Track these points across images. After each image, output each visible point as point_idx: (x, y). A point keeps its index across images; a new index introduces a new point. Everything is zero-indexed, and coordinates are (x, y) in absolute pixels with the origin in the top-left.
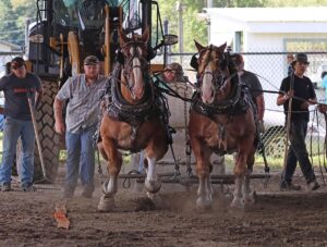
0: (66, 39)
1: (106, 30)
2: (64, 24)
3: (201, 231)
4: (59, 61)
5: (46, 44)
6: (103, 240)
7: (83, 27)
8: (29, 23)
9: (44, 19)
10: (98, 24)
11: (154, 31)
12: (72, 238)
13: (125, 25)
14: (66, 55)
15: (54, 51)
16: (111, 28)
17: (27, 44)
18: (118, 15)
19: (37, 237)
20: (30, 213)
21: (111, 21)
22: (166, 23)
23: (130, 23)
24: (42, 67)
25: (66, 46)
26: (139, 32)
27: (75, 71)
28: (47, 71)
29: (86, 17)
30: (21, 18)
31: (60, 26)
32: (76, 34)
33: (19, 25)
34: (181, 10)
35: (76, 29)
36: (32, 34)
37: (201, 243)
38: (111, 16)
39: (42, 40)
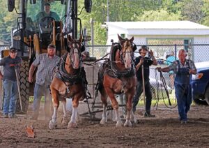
0: (32, 38)
1: (54, 33)
2: (31, 30)
3: (103, 139)
4: (29, 50)
5: (22, 41)
6: (52, 144)
7: (42, 32)
8: (13, 29)
9: (21, 28)
10: (49, 30)
11: (78, 34)
12: (36, 142)
13: (63, 31)
14: (32, 46)
15: (26, 45)
16: (56, 33)
17: (12, 41)
18: (59, 26)
19: (18, 142)
20: (13, 129)
21: (56, 29)
22: (85, 30)
23: (66, 30)
24: (20, 53)
25: (32, 42)
26: (71, 34)
27: (37, 55)
28: (22, 54)
29: (43, 26)
30: (9, 27)
31: (29, 31)
32: (38, 35)
33: (8, 31)
34: (92, 23)
35: (38, 33)
36: (15, 36)
37: (103, 145)
38: (56, 26)
39: (20, 39)
